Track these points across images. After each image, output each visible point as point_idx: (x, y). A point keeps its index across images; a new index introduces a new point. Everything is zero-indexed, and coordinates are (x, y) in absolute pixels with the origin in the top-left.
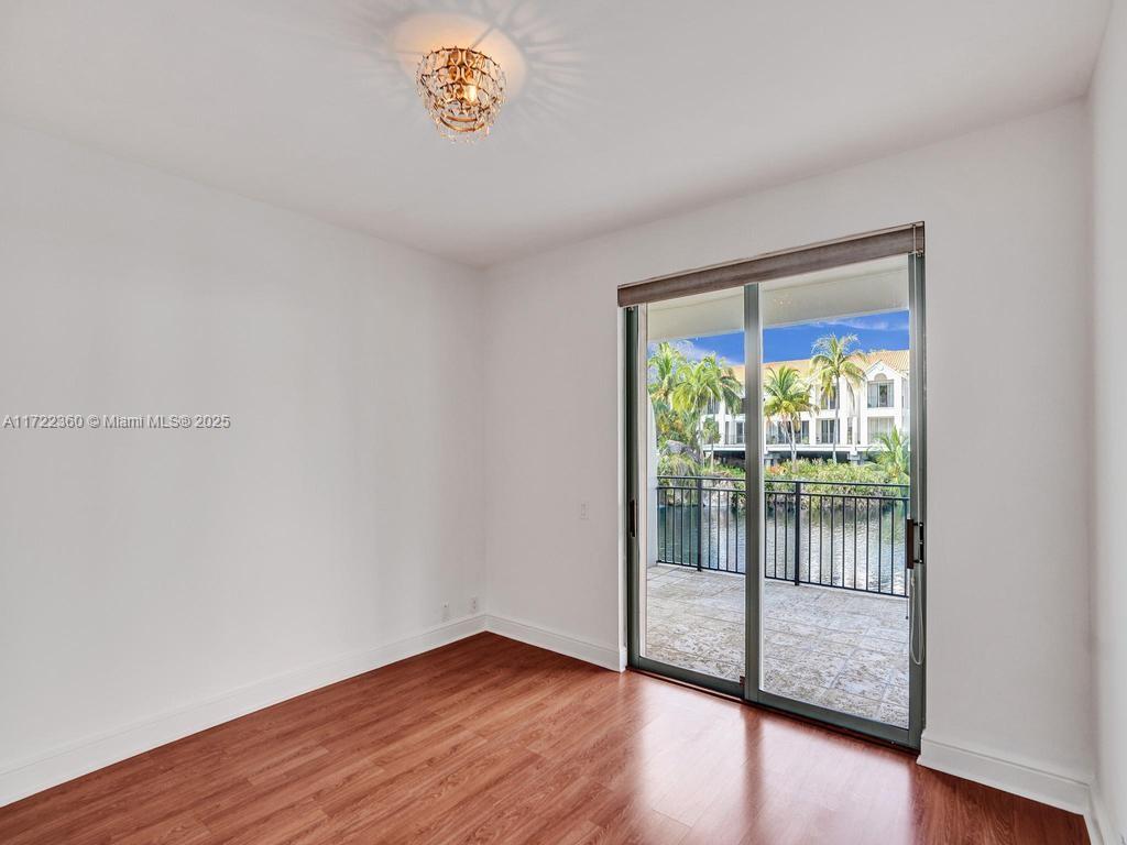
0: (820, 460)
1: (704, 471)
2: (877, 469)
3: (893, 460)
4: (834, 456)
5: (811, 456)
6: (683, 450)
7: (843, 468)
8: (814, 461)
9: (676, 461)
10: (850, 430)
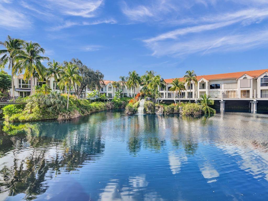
0: (186, 102)
1: (156, 105)
2: (200, 104)
3: (205, 102)
4: (190, 101)
5: (184, 101)
6: (151, 99)
7: (192, 104)
8: (185, 102)
9: (149, 102)
10: (195, 94)
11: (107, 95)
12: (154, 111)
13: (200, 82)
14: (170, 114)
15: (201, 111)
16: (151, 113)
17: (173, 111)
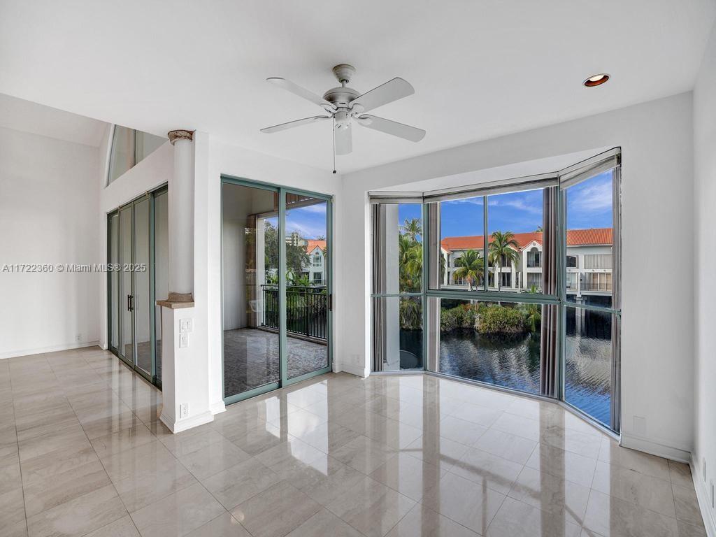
10: (517, 279)
11: (312, 279)
12: (418, 324)
13: (529, 251)
14: (454, 330)
15: (522, 326)
16: (411, 327)
17: (461, 324)
